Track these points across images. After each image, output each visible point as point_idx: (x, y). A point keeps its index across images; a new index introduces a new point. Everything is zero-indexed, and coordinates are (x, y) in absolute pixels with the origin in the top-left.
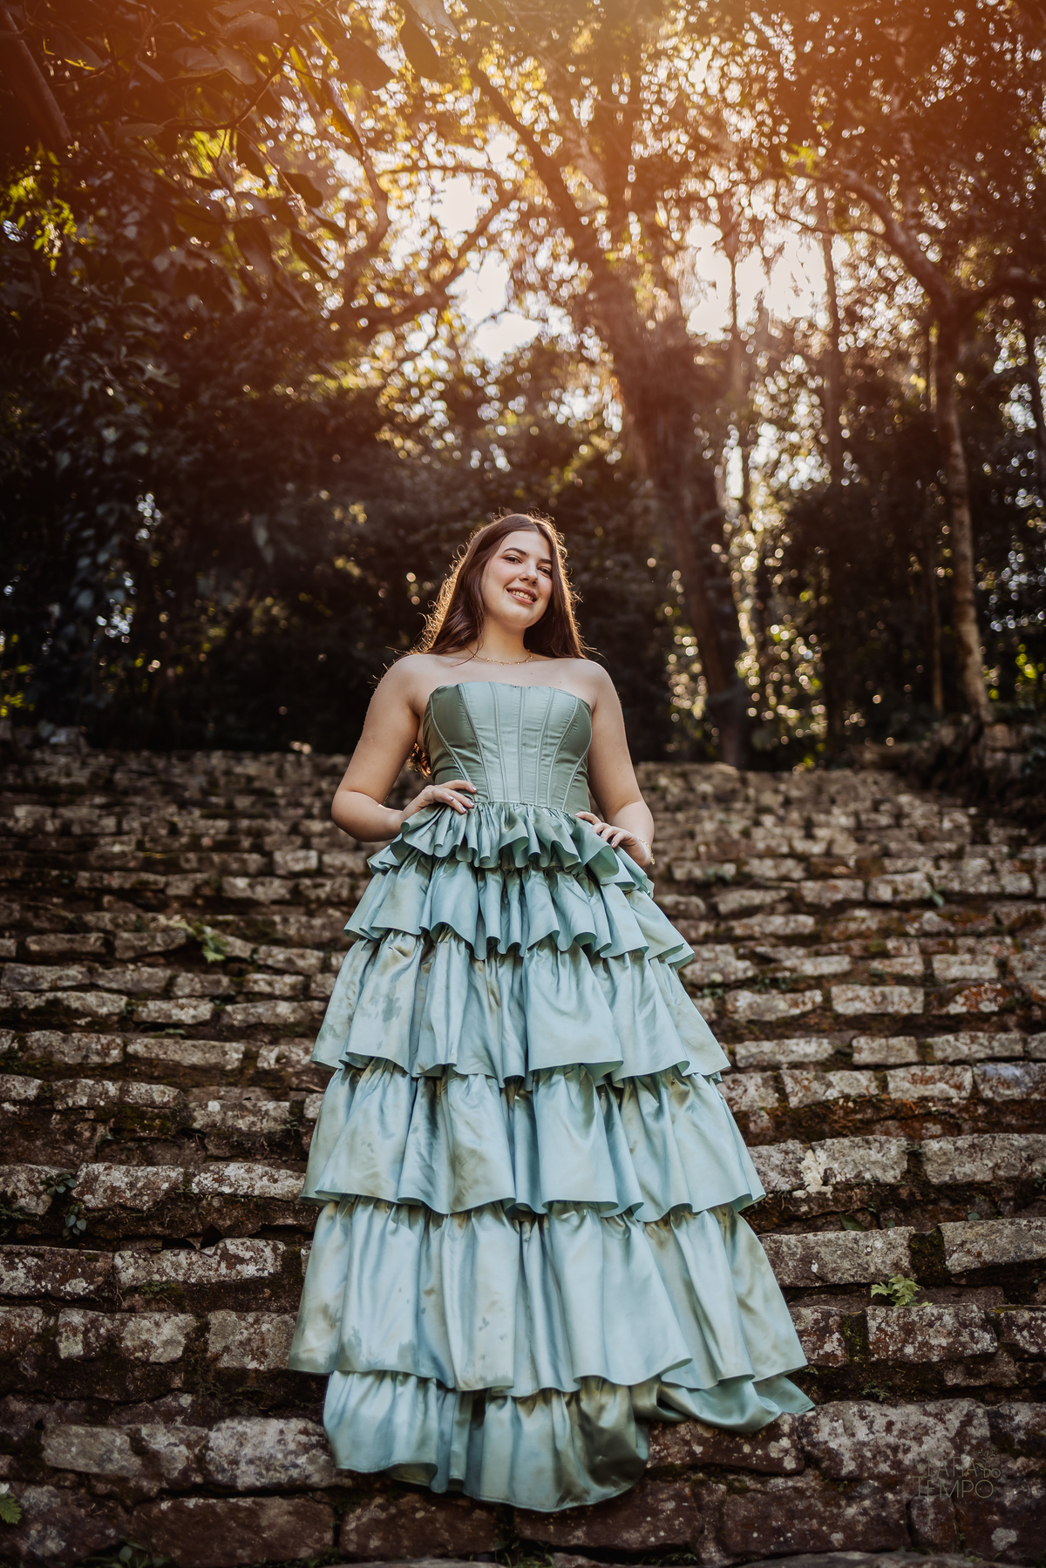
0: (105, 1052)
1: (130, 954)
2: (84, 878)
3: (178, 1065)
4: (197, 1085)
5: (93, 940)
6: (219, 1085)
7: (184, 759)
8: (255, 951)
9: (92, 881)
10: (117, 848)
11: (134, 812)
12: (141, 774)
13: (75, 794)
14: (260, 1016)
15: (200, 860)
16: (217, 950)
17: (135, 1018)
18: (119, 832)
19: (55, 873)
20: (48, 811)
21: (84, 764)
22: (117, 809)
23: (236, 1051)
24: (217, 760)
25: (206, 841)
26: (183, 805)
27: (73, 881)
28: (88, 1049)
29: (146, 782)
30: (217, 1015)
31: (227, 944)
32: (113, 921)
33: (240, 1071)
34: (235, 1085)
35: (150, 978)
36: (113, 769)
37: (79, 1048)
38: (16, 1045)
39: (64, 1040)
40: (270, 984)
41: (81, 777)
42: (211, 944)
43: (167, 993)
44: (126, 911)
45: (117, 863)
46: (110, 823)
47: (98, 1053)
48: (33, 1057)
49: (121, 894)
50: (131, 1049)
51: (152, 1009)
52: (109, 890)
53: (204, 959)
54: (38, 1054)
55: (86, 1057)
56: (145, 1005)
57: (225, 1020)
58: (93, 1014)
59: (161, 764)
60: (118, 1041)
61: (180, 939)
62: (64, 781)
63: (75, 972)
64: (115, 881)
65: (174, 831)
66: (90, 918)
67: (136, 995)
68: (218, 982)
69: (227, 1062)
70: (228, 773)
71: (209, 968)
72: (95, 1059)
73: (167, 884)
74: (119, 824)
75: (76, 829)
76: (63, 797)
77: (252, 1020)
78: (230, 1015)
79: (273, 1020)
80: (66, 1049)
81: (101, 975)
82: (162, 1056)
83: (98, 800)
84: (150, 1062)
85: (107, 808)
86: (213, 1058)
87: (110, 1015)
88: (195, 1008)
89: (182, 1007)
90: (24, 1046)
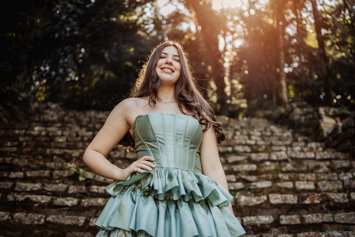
0: (39, 220)
1: (57, 177)
2: (48, 151)
3: (63, 225)
4: (69, 231)
5: (47, 173)
6: (76, 231)
7: (85, 113)
8: (95, 177)
9: (50, 152)
10: (61, 140)
11: (67, 129)
12: (72, 117)
13: (53, 123)
14: (92, 203)
15: (83, 145)
16: (83, 177)
17: (53, 204)
18: (62, 135)
19: (40, 149)
20: (44, 129)
21: (58, 114)
22: (63, 128)
23: (83, 220)
24: (93, 113)
25: (86, 139)
26: (81, 127)
27: (45, 152)
28: (34, 219)
29: (73, 120)
30: (79, 203)
31: (87, 174)
32: (55, 166)
33: (83, 226)
34: (81, 231)
35: (61, 187)
36: (65, 116)
37: (31, 219)
38: (10, 218)
39: (26, 216)
40: (98, 189)
41: (55, 118)
42: (82, 175)
43: (65, 194)
44: (59, 162)
45: (59, 145)
46: (60, 133)
47: (37, 221)
48: (15, 222)
49: (59, 156)
50: (48, 219)
51: (59, 201)
52: (55, 155)
53: (78, 180)
54: (17, 221)
55: (33, 222)
56: (56, 200)
57: (82, 204)
58: (40, 203)
59: (78, 114)
60: (44, 216)
61: (73, 173)
62: (51, 119)
63: (37, 186)
64: (57, 152)
65: (77, 135)
66: (48, 164)
67: (55, 194)
68: (82, 189)
69: (79, 223)
70: (95, 117)
71: (80, 183)
72: (36, 223)
73: (72, 153)
74: (62, 133)
75: (50, 134)
76: (49, 124)
77: (90, 205)
78: (83, 203)
79: (97, 205)
80: (26, 219)
81: (46, 186)
82: (58, 221)
83: (59, 125)
84: (54, 224)
85: (60, 128)
86: (75, 222)
87: (45, 203)
88: (72, 201)
89: (68, 200)
90: (12, 218)
